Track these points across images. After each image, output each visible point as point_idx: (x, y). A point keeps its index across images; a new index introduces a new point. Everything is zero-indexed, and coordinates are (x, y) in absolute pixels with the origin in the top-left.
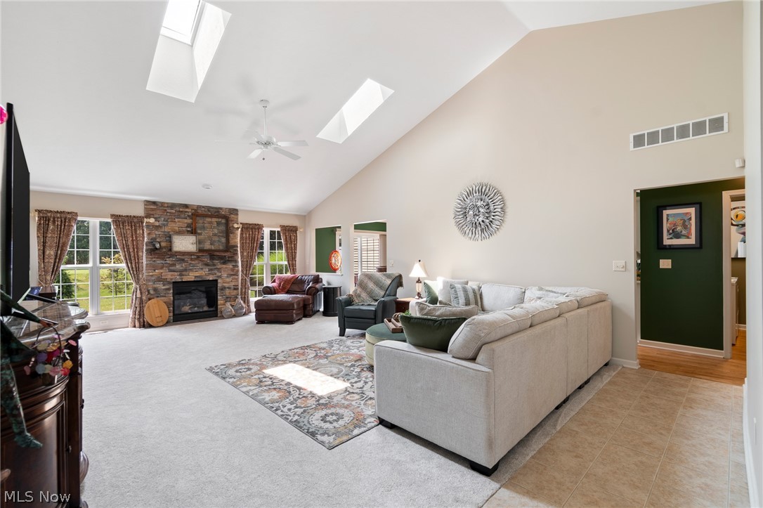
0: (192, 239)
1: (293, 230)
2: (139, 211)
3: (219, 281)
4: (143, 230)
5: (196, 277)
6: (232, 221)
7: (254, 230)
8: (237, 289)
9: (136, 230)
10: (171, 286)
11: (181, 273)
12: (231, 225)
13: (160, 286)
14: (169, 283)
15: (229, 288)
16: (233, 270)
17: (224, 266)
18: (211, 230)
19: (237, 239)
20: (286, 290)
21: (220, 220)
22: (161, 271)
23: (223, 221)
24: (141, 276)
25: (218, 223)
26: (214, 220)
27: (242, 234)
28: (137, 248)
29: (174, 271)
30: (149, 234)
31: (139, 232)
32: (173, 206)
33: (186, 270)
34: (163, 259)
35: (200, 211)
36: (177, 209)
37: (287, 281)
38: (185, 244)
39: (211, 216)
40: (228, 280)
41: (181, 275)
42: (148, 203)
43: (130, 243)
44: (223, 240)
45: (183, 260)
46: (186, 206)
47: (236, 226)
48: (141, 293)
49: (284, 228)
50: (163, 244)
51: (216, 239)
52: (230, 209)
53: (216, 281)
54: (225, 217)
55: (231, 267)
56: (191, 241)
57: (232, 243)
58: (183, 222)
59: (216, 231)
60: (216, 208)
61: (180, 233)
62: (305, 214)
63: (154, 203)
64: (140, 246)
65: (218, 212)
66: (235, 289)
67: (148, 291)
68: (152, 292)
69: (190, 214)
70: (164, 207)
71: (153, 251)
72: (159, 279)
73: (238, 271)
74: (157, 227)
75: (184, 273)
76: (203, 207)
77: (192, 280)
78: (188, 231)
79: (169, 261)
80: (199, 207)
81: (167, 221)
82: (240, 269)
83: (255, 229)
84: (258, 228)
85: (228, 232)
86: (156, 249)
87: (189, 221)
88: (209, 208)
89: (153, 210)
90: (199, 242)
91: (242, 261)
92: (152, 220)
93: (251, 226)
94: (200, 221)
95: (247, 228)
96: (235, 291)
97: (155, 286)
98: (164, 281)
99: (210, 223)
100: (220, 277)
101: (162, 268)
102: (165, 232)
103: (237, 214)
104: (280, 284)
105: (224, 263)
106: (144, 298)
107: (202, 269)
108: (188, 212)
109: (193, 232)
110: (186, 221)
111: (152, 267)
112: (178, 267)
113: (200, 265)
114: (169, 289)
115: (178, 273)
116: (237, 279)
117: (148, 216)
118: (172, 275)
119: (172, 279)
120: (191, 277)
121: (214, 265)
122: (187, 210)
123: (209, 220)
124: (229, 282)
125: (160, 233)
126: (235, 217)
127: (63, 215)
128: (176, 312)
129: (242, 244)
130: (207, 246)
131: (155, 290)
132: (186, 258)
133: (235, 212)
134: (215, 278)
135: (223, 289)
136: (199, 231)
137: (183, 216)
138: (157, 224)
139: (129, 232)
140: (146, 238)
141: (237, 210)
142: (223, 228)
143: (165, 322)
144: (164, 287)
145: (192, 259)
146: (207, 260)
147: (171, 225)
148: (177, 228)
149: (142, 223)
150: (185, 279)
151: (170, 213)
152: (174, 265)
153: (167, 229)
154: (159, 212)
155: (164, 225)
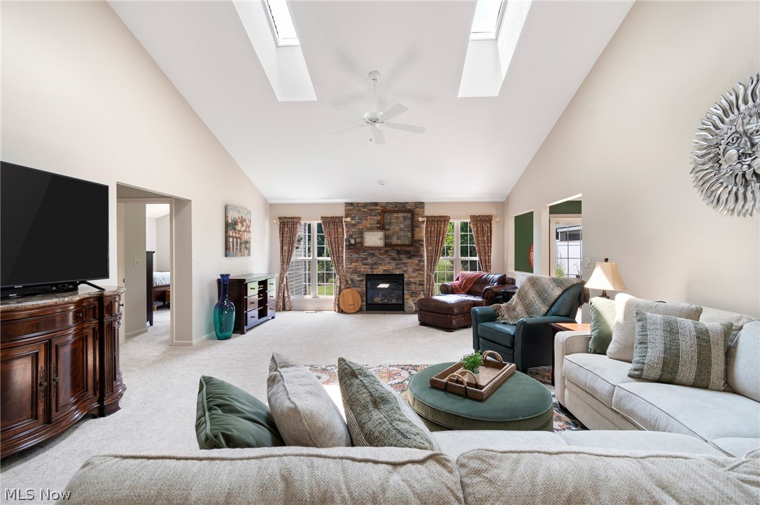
0: (380, 234)
1: (487, 220)
2: (340, 212)
3: (405, 275)
4: (343, 228)
5: (384, 270)
6: (418, 214)
7: (439, 223)
8: (423, 285)
9: (337, 228)
10: (364, 278)
11: (373, 266)
12: (416, 219)
13: (356, 278)
14: (363, 275)
15: (415, 283)
16: (418, 265)
17: (410, 261)
18: (398, 224)
19: (422, 233)
20: (467, 290)
21: (406, 214)
22: (357, 264)
23: (409, 215)
24: (340, 268)
25: (405, 218)
26: (401, 215)
27: (427, 227)
28: (338, 244)
29: (366, 265)
30: (347, 232)
31: (340, 230)
32: (365, 205)
33: (375, 264)
34: (358, 253)
35: (388, 208)
36: (369, 207)
37: (469, 280)
38: (374, 239)
39: (397, 212)
40: (413, 275)
41: (372, 268)
42: (348, 204)
43: (333, 240)
44: (409, 234)
45: (373, 254)
46: (376, 204)
47: (420, 219)
48: (340, 283)
49: (474, 218)
50: (358, 240)
51: (402, 233)
52: (416, 203)
53: (403, 275)
54: (410, 211)
55: (416, 261)
56: (379, 237)
57: (417, 237)
58: (373, 220)
59: (402, 226)
60: (402, 203)
61: (371, 229)
62: (504, 200)
63: (351, 204)
64: (340, 242)
65: (405, 207)
66: (420, 285)
67: (347, 281)
68: (350, 282)
69: (380, 211)
70: (358, 206)
71: (350, 246)
72: (355, 271)
73: (423, 266)
74: (354, 225)
76: (391, 203)
77: (381, 273)
78: (378, 227)
79: (362, 255)
80: (388, 204)
81: (361, 219)
82: (426, 263)
83: (441, 221)
84: (444, 220)
85: (414, 226)
86: (351, 244)
87: (378, 218)
88: (396, 204)
89: (350, 210)
90: (386, 237)
91: (427, 256)
92: (349, 219)
93: (436, 219)
94: (388, 216)
95: (432, 221)
96: (421, 287)
97: (352, 277)
98: (359, 274)
99: (397, 218)
100: (406, 271)
101: (357, 262)
102: (359, 229)
103: (423, 207)
104: (462, 282)
105: (410, 258)
106: (342, 287)
107: (390, 263)
108: (378, 210)
109: (382, 227)
110: (376, 218)
111: (350, 260)
112: (369, 261)
113: (388, 260)
114: (362, 281)
115: (370, 266)
116: (423, 275)
117: (346, 217)
118: (365, 268)
119: (364, 272)
120: (380, 270)
121: (401, 260)
122: (377, 208)
123: (396, 215)
124: (414, 278)
125: (355, 230)
126: (421, 210)
127: (292, 220)
128: (369, 302)
129: (427, 238)
130: (395, 241)
131: (352, 280)
132: (376, 252)
133: (421, 205)
134: (401, 273)
135: (409, 283)
136: (387, 227)
137: (374, 213)
138: (353, 222)
139: (332, 231)
140: (345, 236)
141: (423, 203)
142: (408, 222)
143: (357, 309)
144: (359, 279)
145: (381, 254)
146: (394, 254)
147: (364, 222)
148: (369, 225)
149: (342, 222)
150: (375, 272)
151: (363, 211)
152: (366, 259)
153: (361, 227)
154: (355, 212)
155: (359, 223)
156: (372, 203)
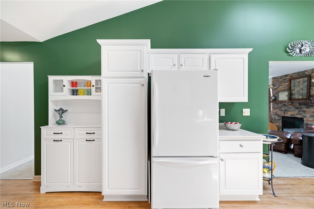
0: (287, 93)
3: (304, 119)
5: (291, 115)
12: (311, 81)
14: (280, 117)
17: (308, 109)
18: (299, 86)
21: (305, 79)
22: (277, 110)
23: (307, 79)
25: (303, 81)
26: (301, 79)
29: (281, 111)
30: (272, 93)
32: (281, 77)
33: (286, 110)
34: (277, 104)
35: (294, 77)
36: (283, 78)
38: (283, 96)
39: (299, 78)
40: (310, 119)
41: (284, 113)
42: (273, 78)
44: (307, 92)
45: (285, 105)
46: (286, 76)
54: (308, 76)
55: (312, 110)
56: (286, 95)
57: (313, 93)
59: (302, 87)
61: (284, 91)
63: (275, 78)
65: (304, 74)
67: (272, 119)
72: (276, 114)
74: (276, 89)
75: (285, 112)
77: (289, 116)
79: (280, 105)
81: (279, 86)
85: (309, 86)
87: (288, 83)
89: (274, 81)
90: (290, 95)
92: (272, 87)
94: (293, 82)
97: (275, 117)
98: (279, 116)
99: (299, 82)
100: (305, 116)
101: (277, 109)
105: (307, 107)
107: (294, 110)
108: (288, 78)
109: (289, 89)
110: (286, 84)
111: (274, 108)
112: (283, 108)
113: (293, 109)
114: (279, 120)
115: (283, 112)
118: (280, 113)
119: (280, 115)
120: (289, 114)
121: (301, 108)
122: (287, 77)
123: (298, 80)
124: (310, 121)
125: (276, 92)
131: (275, 119)
134: (302, 117)
135: (307, 124)
136: (292, 89)
137: (286, 81)
138: (275, 87)
140: (271, 95)
142: (306, 84)
144: (278, 118)
145: (288, 105)
146: (297, 105)
148: (282, 89)
150: (286, 115)
151: (280, 81)
152: (281, 107)
153: (278, 90)
154: (276, 82)
155: (278, 88)
156: (284, 75)
